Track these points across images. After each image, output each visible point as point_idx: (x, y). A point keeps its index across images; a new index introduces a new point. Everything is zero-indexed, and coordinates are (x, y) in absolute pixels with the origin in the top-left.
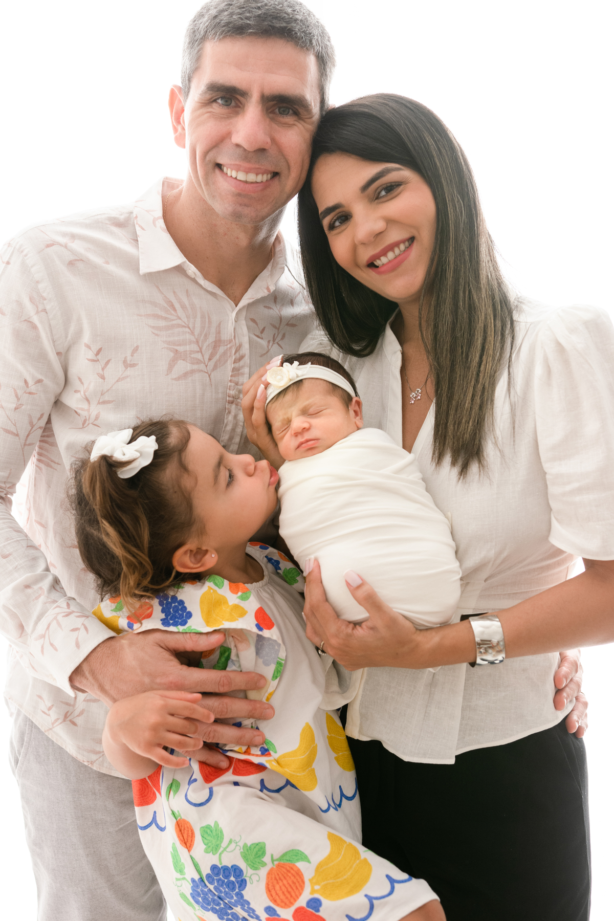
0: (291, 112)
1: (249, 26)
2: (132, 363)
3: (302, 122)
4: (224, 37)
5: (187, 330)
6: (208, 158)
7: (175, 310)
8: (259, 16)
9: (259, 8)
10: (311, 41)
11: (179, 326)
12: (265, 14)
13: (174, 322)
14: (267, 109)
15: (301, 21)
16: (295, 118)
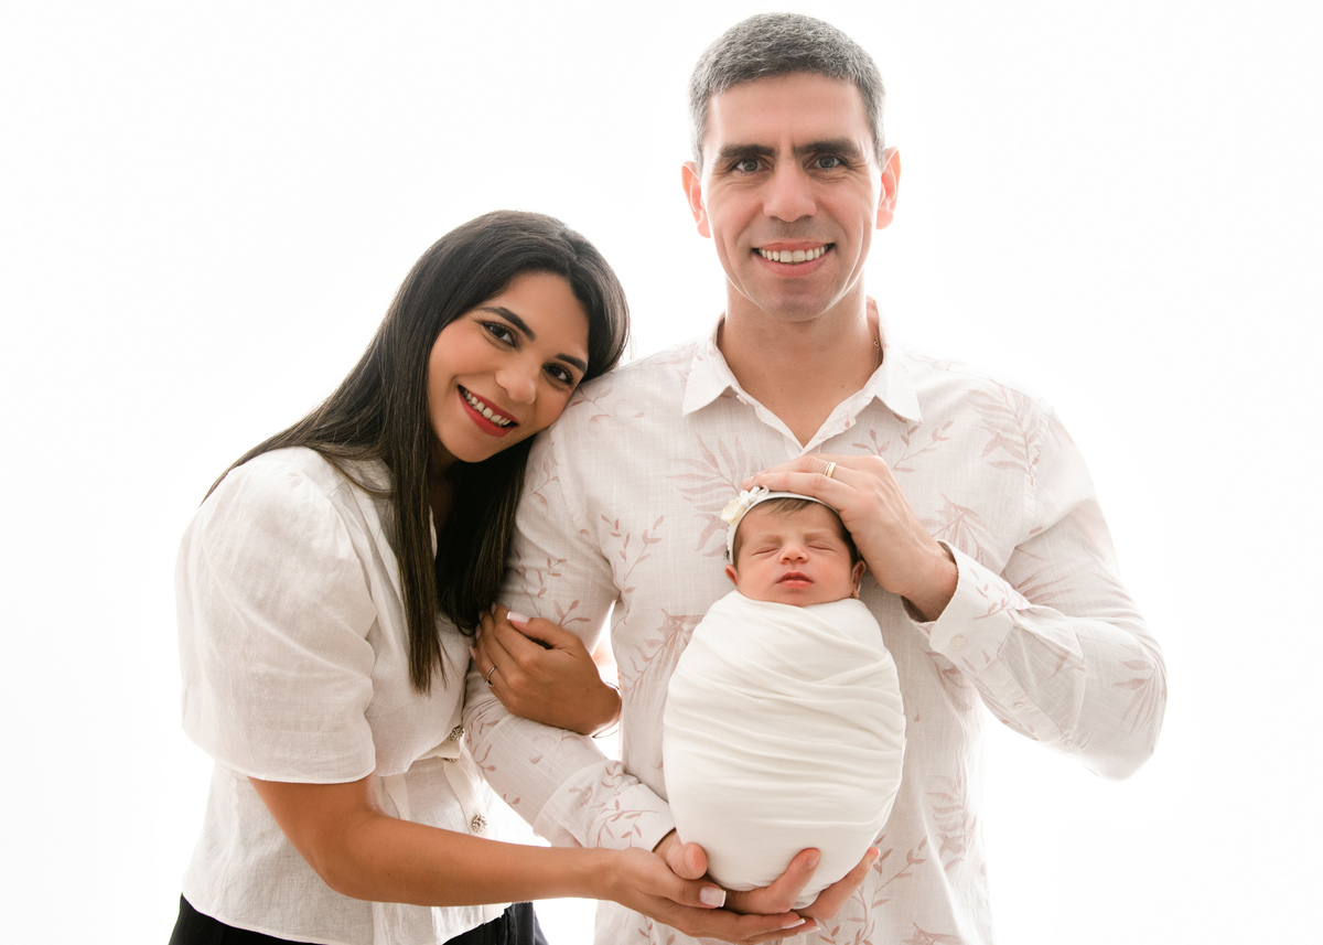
0: (836, 162)
1: (758, 65)
2: (654, 537)
3: (853, 172)
4: (731, 85)
5: (731, 489)
6: (739, 244)
7: (716, 465)
8: (770, 49)
9: (769, 39)
10: (844, 67)
11: (721, 485)
12: (777, 44)
13: (713, 481)
14: (804, 165)
15: (827, 43)
16: (843, 169)
